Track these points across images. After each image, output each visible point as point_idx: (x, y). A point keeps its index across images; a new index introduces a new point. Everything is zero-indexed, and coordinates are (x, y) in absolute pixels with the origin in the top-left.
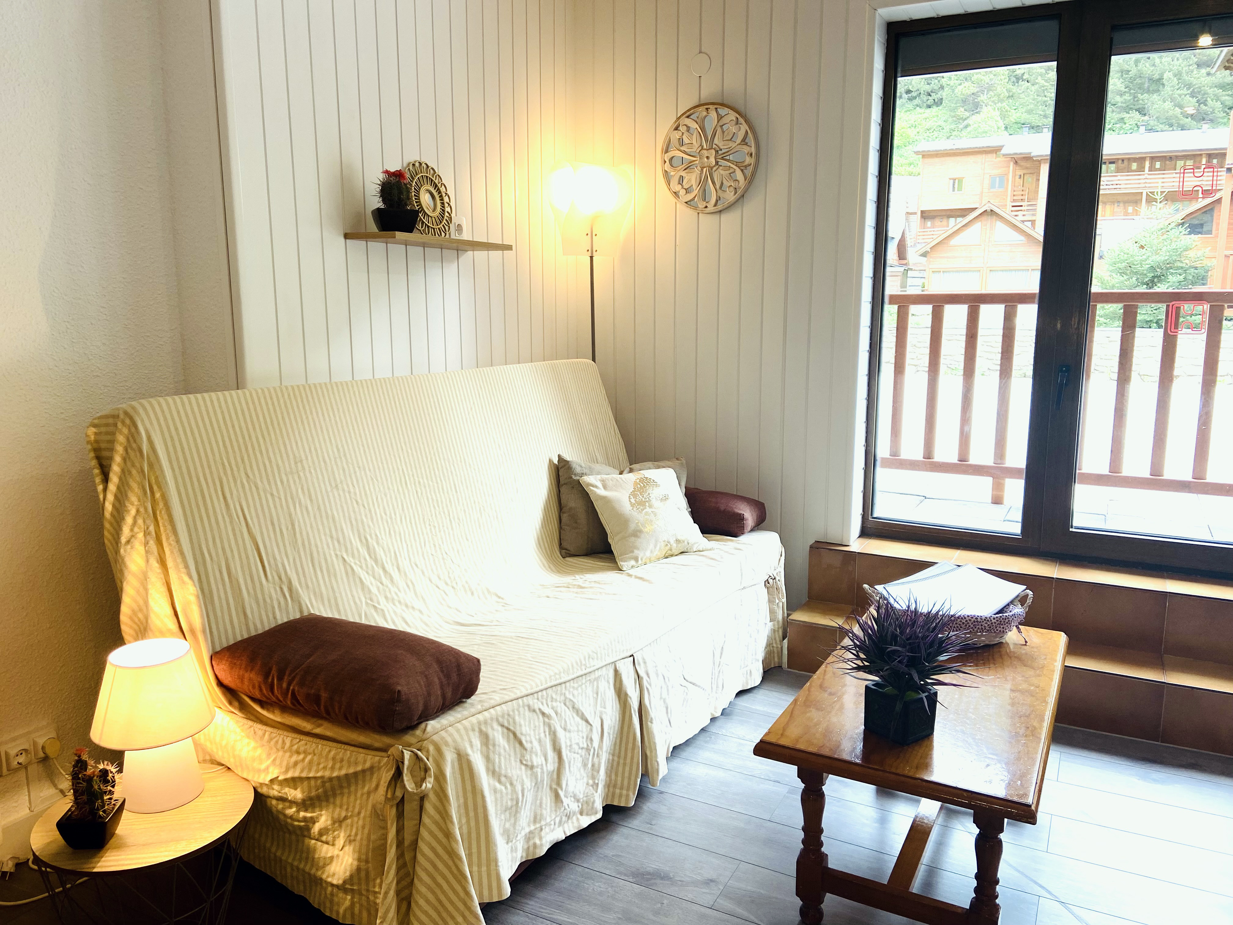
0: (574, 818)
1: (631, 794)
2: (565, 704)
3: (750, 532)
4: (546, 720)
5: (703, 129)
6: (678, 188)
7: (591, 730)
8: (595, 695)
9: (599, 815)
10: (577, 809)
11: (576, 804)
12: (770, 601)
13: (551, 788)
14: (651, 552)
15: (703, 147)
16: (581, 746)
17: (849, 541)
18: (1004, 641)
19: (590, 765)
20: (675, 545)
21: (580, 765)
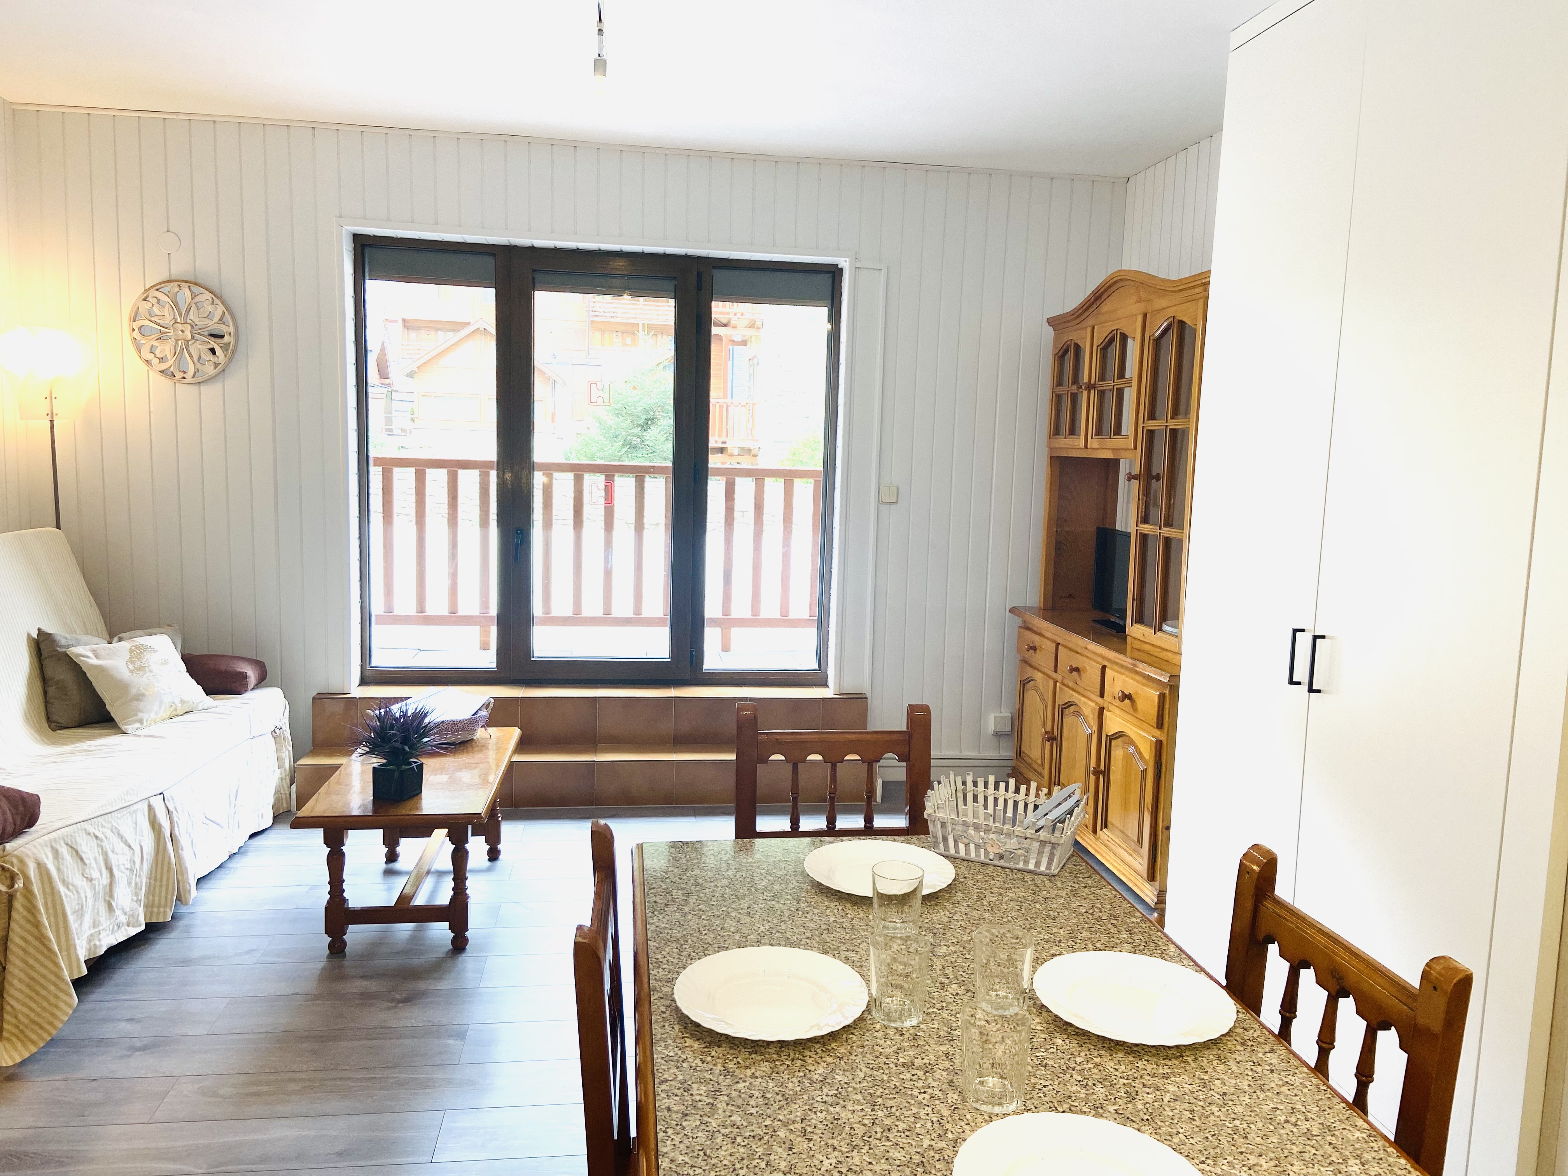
0: (123, 928)
1: (168, 910)
2: (112, 831)
3: (253, 689)
4: (99, 842)
5: (176, 304)
6: (150, 356)
7: (134, 854)
8: (134, 826)
9: (143, 928)
10: (125, 921)
11: (124, 917)
12: (278, 750)
13: (105, 900)
14: (156, 714)
15: (176, 320)
16: (127, 867)
17: (350, 688)
18: (475, 738)
19: (133, 884)
20: (180, 705)
21: (126, 882)
